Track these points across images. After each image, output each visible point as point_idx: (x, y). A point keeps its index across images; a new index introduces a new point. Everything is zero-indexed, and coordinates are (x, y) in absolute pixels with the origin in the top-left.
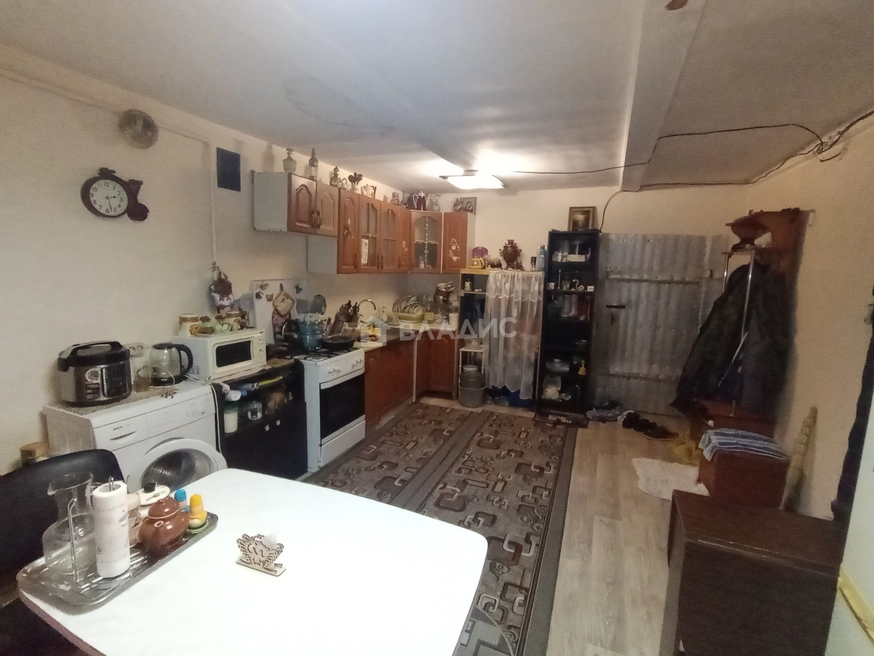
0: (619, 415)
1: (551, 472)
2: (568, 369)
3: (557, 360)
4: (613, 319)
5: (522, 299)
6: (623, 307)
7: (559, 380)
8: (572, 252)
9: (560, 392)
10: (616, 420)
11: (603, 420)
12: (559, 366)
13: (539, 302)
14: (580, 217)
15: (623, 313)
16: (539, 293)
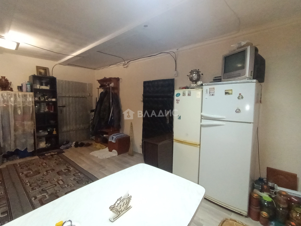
0: (72, 144)
1: (72, 169)
2: (48, 133)
3: (41, 131)
4: (61, 111)
5: (23, 105)
6: (64, 106)
7: (44, 139)
8: (41, 85)
9: (46, 144)
10: (72, 146)
11: (67, 148)
12: (43, 133)
13: (33, 106)
14: (42, 71)
15: (64, 109)
16: (32, 102)
